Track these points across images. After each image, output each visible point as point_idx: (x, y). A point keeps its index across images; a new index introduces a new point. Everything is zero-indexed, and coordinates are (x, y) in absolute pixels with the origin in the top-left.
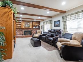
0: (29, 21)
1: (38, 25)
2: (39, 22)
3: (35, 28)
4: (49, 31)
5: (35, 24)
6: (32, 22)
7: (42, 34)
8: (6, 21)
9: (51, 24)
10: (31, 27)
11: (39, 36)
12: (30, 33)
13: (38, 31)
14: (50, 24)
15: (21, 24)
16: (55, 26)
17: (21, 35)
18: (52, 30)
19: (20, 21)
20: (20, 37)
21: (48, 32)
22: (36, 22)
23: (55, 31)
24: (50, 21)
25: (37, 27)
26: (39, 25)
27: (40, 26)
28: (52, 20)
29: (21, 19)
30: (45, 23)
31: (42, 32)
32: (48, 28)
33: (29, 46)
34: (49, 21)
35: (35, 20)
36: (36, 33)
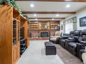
0: (46, 22)
1: (57, 25)
2: (58, 22)
3: (53, 28)
4: (72, 33)
5: (54, 24)
6: (49, 22)
7: (61, 36)
8: (5, 22)
9: (75, 23)
10: (49, 28)
11: (57, 40)
12: (48, 35)
13: (57, 32)
14: (73, 23)
15: (37, 25)
16: (81, 26)
17: (37, 37)
18: (77, 32)
19: (36, 22)
20: (36, 40)
21: (70, 34)
22: (54, 22)
23: (81, 34)
24: (73, 18)
25: (56, 28)
26: (59, 25)
27: (60, 27)
28: (76, 17)
29: (36, 20)
30: (66, 22)
31: (61, 34)
32: (70, 29)
33: (41, 53)
34: (71, 19)
35: (53, 20)
36: (54, 36)
